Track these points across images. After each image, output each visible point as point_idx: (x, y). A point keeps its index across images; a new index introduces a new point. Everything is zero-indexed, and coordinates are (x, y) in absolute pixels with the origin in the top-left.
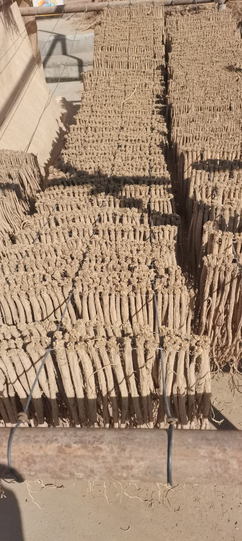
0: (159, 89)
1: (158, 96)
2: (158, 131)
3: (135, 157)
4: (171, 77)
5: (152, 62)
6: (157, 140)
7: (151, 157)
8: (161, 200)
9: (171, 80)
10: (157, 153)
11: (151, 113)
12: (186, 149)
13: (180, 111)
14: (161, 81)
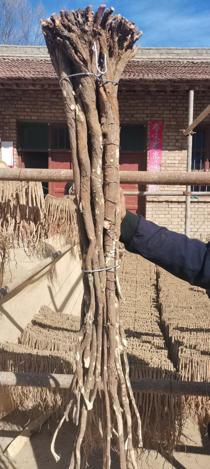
0: (154, 296)
1: (153, 299)
2: (154, 315)
3: (144, 325)
4: (160, 290)
5: (150, 282)
6: (155, 319)
7: (152, 326)
8: (159, 342)
9: (160, 292)
10: (155, 325)
11: (150, 306)
12: (170, 322)
13: (166, 307)
14: (154, 291)
